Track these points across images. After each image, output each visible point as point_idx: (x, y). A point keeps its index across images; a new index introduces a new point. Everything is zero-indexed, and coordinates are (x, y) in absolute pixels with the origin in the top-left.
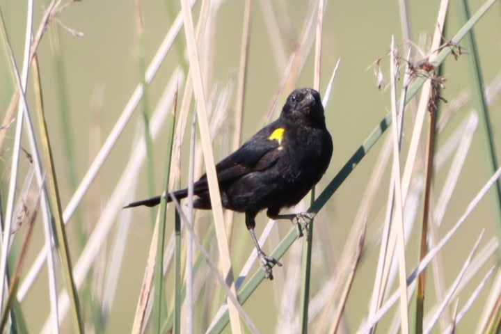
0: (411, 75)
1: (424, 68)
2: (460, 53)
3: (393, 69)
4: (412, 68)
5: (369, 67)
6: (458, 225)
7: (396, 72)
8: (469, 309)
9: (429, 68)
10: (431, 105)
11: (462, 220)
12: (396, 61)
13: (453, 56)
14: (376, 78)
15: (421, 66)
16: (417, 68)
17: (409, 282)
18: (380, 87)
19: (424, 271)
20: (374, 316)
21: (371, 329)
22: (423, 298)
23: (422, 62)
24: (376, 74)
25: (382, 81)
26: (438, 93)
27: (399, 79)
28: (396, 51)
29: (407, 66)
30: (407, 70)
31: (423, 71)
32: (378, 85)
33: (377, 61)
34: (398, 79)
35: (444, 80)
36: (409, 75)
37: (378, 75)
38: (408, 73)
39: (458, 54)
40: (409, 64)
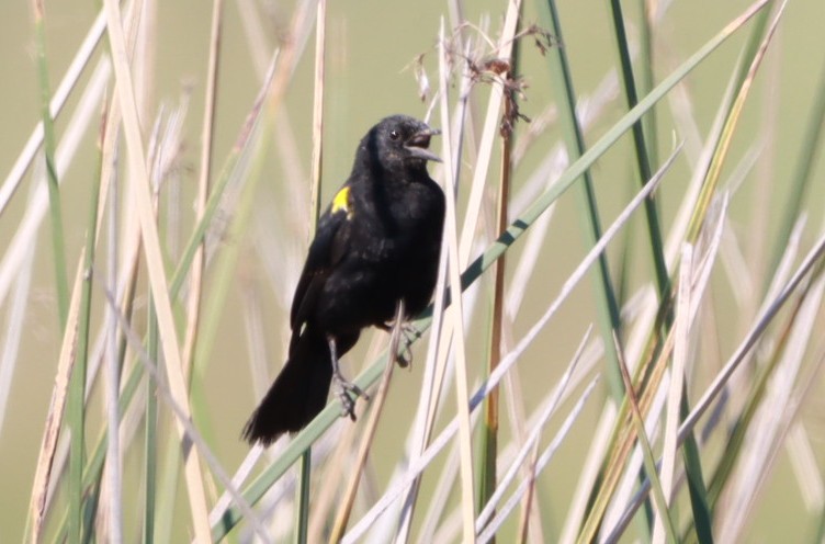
0: (472, 79)
1: (493, 68)
2: (550, 45)
3: (444, 70)
4: (473, 68)
5: (407, 67)
6: (547, 316)
7: (448, 74)
8: (560, 445)
9: (500, 68)
10: (506, 127)
11: (554, 307)
12: (448, 57)
13: (539, 49)
14: (417, 85)
15: (488, 66)
16: (481, 68)
17: (472, 407)
18: (424, 98)
19: (497, 387)
20: (418, 460)
21: (415, 481)
22: (497, 428)
23: (490, 59)
24: (417, 78)
25: (427, 90)
26: (516, 107)
27: (454, 86)
28: (448, 41)
29: (466, 65)
30: (466, 71)
31: (490, 73)
32: (421, 95)
33: (418, 58)
34: (452, 86)
35: (525, 87)
36: (469, 80)
37: (420, 80)
38: (468, 77)
39: (546, 47)
40: (469, 62)
